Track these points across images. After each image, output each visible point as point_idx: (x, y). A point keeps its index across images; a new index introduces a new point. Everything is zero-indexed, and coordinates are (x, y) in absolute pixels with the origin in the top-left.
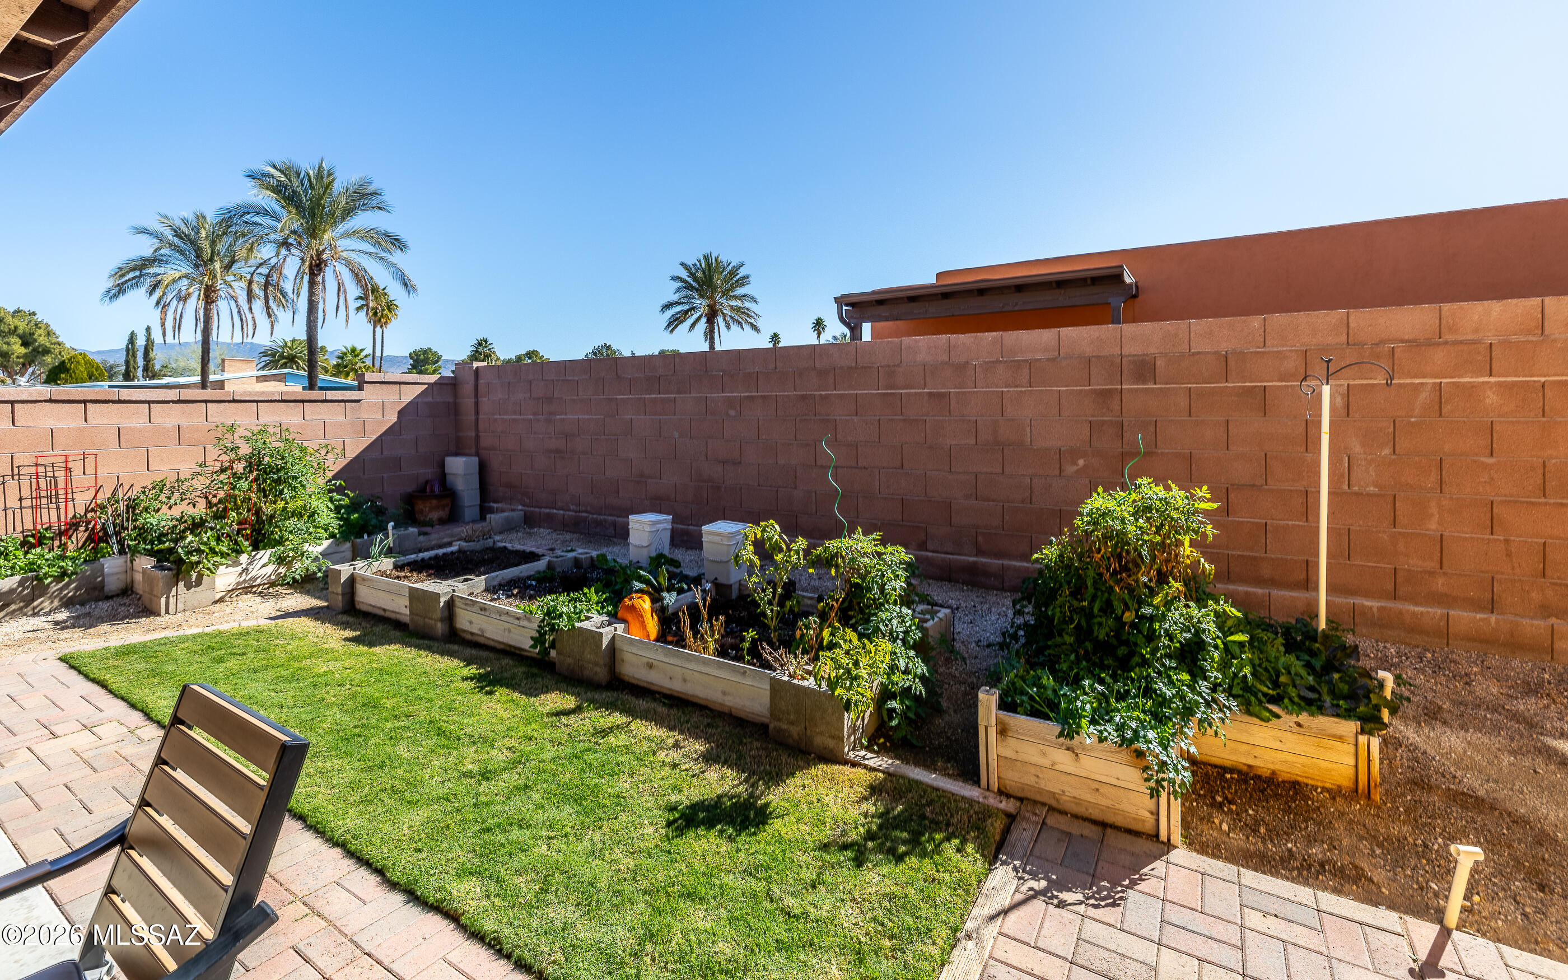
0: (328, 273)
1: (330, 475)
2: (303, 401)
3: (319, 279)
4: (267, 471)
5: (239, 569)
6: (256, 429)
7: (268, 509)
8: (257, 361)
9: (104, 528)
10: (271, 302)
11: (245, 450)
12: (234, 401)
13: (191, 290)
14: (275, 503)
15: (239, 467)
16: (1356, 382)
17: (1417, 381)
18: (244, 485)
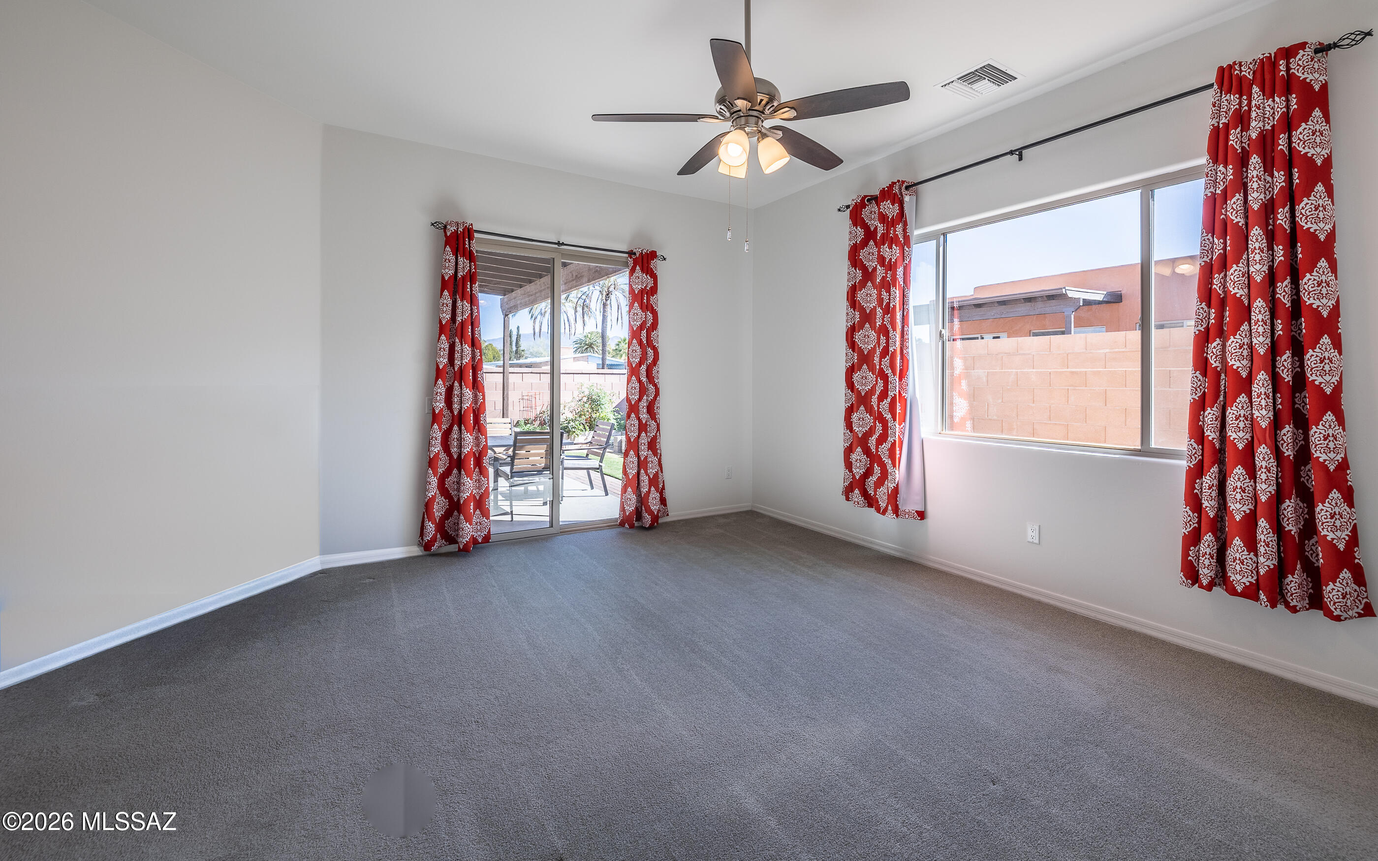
0: (613, 297)
1: (614, 405)
2: (605, 374)
3: (608, 302)
4: (593, 401)
5: (585, 437)
6: (591, 385)
7: (594, 416)
8: (572, 346)
9: (544, 420)
10: (585, 316)
11: (587, 393)
12: (582, 374)
13: (546, 309)
14: (596, 413)
15: (585, 399)
16: (991, 371)
17: (1009, 370)
18: (587, 405)
